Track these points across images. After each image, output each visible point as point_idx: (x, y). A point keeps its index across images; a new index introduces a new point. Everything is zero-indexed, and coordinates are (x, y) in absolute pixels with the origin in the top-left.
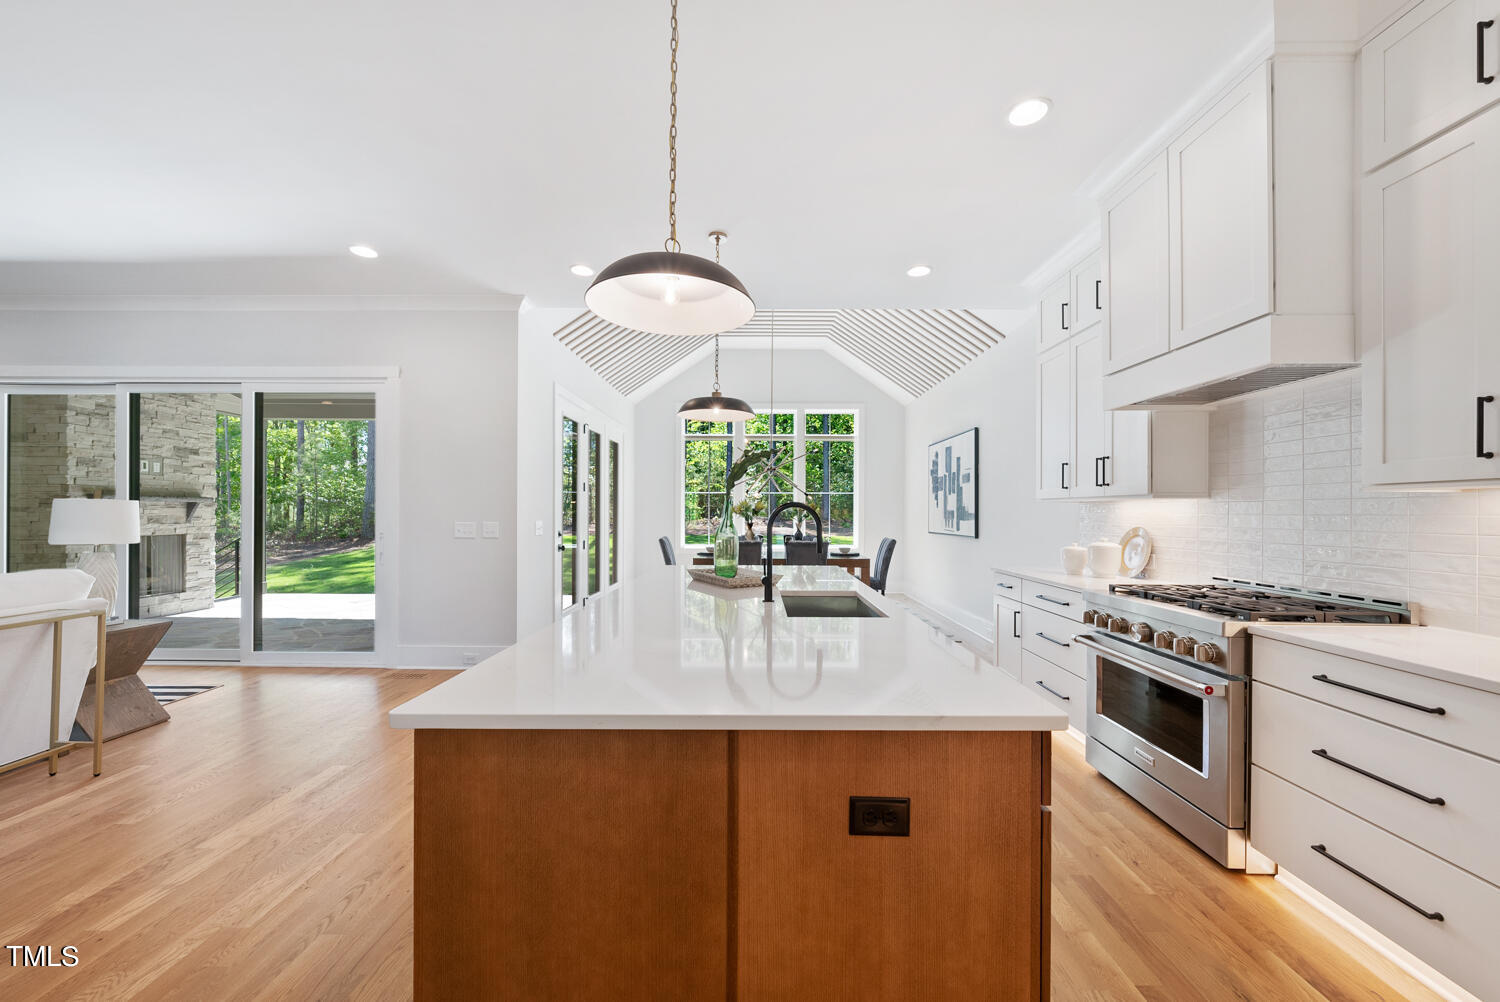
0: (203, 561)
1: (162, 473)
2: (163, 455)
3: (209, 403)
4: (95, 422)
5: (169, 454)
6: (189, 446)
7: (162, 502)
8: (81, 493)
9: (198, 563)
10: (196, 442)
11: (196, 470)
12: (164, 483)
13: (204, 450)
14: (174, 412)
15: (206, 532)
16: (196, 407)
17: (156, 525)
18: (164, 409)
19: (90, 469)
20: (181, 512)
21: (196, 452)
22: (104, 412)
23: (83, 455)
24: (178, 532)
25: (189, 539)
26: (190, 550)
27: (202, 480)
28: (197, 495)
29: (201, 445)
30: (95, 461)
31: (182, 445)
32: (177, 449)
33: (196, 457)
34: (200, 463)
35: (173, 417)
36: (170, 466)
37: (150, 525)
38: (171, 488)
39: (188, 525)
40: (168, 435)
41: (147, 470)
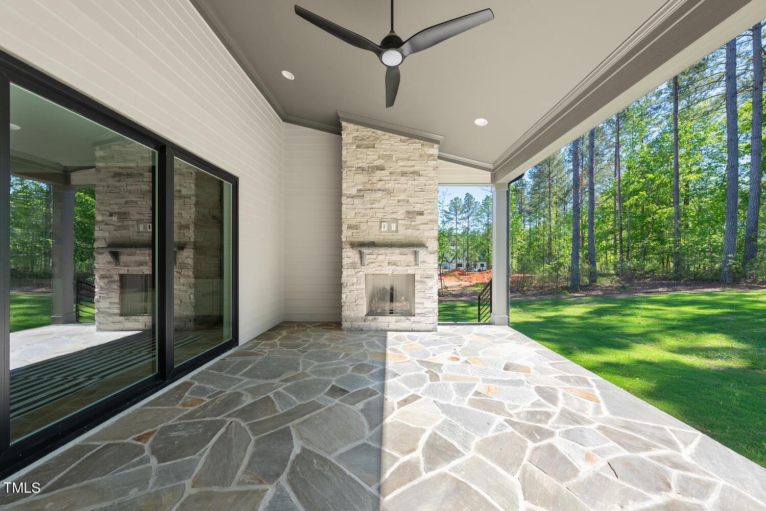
0: (427, 295)
1: (397, 231)
2: (398, 218)
3: (432, 175)
4: (356, 201)
5: (402, 217)
6: (417, 209)
7: (397, 250)
8: (350, 247)
9: (423, 296)
10: (422, 205)
11: (422, 227)
12: (399, 237)
13: (429, 211)
14: (405, 186)
15: (429, 273)
16: (422, 180)
17: (394, 267)
18: (399, 185)
19: (354, 231)
20: (411, 258)
21: (421, 214)
22: (361, 194)
23: (350, 223)
24: (409, 272)
25: (417, 278)
26: (418, 286)
27: (427, 234)
28: (422, 245)
29: (425, 207)
30: (356, 225)
31: (411, 209)
32: (408, 212)
33: (421, 217)
34: (425, 221)
35: (405, 190)
36: (403, 225)
37: (390, 267)
38: (403, 241)
39: (416, 267)
40: (400, 204)
41: (386, 229)
